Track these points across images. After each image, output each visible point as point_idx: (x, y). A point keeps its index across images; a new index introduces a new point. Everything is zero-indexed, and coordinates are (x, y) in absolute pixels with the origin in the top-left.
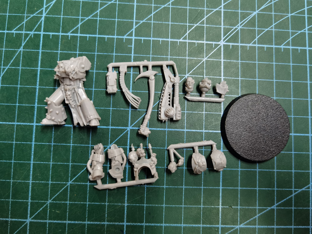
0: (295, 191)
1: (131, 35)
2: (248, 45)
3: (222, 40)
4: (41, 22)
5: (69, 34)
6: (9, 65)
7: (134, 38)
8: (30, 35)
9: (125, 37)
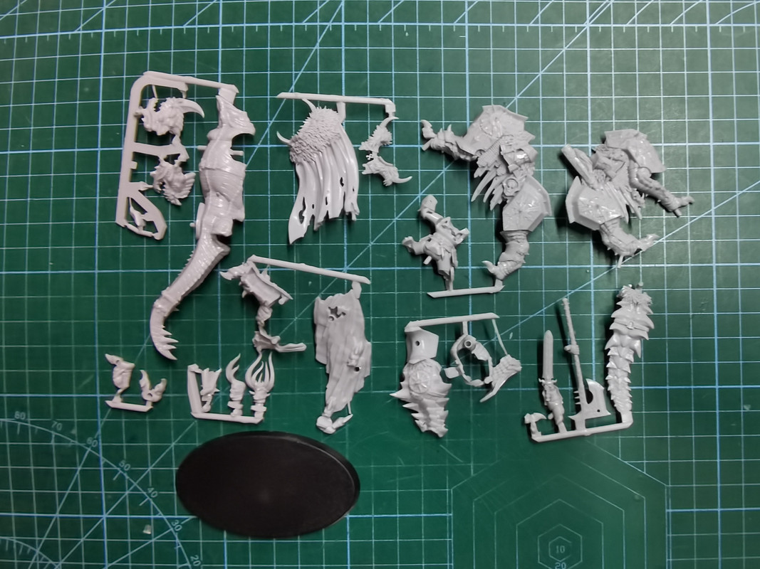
0: (692, 219)
1: (463, 21)
2: (624, 26)
3: (588, 21)
4: (341, 8)
5: (380, 23)
6: (303, 69)
7: (467, 25)
8: (327, 27)
9: (455, 24)
